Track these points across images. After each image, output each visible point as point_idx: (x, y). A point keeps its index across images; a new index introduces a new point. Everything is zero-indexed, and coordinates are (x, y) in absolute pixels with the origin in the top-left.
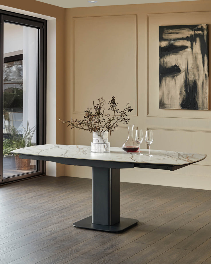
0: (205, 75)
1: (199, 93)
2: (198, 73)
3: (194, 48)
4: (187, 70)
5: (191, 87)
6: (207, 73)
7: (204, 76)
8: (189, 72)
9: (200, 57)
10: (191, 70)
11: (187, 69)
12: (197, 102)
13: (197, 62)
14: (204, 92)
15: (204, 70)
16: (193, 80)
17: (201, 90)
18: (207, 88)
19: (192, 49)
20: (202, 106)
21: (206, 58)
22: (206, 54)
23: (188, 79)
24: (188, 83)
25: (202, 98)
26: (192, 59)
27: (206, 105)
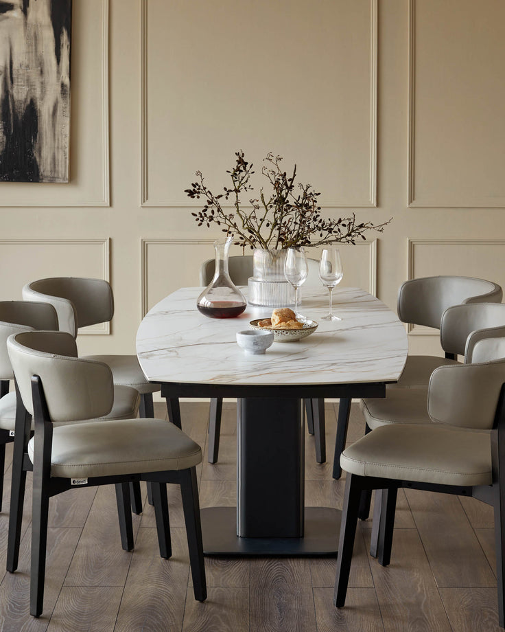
0: (63, 85)
1: (44, 137)
2: (41, 80)
3: (31, 10)
4: (9, 71)
5: (20, 118)
6: (67, 81)
7: (60, 89)
8: (14, 76)
9: (48, 35)
10: (21, 72)
11: (8, 67)
12: (38, 160)
13: (40, 49)
14: (57, 132)
15: (59, 72)
16: (26, 100)
17: (51, 125)
18: (67, 121)
19: (25, 12)
20: (51, 171)
21: (65, 38)
22: (67, 29)
23: (12, 96)
24: (11, 107)
25: (51, 148)
26: (24, 41)
27: (63, 169)
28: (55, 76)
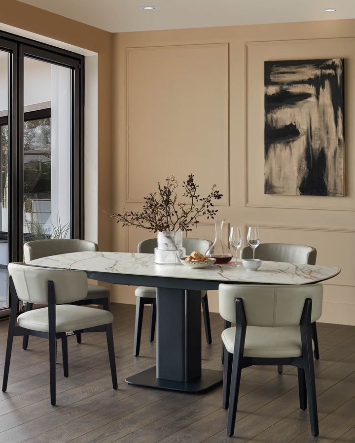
0: (339, 140)
1: (329, 170)
2: (327, 137)
3: (321, 97)
4: (309, 132)
5: (316, 159)
6: (341, 137)
7: (337, 141)
8: (313, 135)
9: (330, 111)
10: (316, 133)
11: (309, 130)
12: (326, 183)
13: (326, 119)
14: (337, 167)
15: (337, 132)
16: (319, 148)
17: (333, 163)
18: (342, 160)
19: (317, 98)
20: (334, 190)
21: (340, 113)
22: (341, 107)
23: (312, 146)
24: (311, 153)
25: (333, 176)
26: (317, 115)
27: (340, 188)
28: (335, 134)
